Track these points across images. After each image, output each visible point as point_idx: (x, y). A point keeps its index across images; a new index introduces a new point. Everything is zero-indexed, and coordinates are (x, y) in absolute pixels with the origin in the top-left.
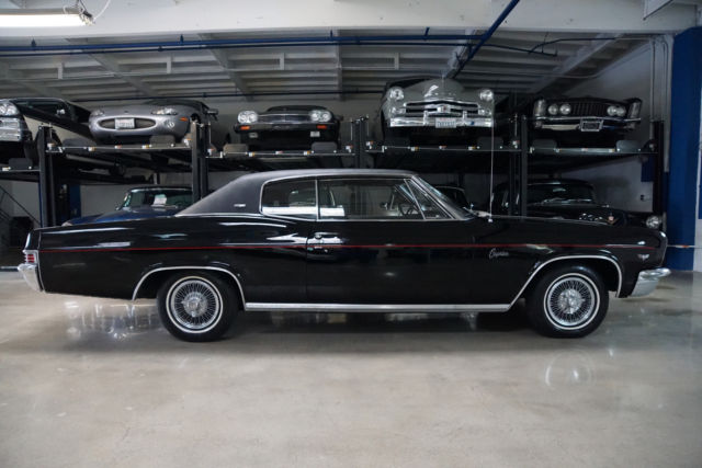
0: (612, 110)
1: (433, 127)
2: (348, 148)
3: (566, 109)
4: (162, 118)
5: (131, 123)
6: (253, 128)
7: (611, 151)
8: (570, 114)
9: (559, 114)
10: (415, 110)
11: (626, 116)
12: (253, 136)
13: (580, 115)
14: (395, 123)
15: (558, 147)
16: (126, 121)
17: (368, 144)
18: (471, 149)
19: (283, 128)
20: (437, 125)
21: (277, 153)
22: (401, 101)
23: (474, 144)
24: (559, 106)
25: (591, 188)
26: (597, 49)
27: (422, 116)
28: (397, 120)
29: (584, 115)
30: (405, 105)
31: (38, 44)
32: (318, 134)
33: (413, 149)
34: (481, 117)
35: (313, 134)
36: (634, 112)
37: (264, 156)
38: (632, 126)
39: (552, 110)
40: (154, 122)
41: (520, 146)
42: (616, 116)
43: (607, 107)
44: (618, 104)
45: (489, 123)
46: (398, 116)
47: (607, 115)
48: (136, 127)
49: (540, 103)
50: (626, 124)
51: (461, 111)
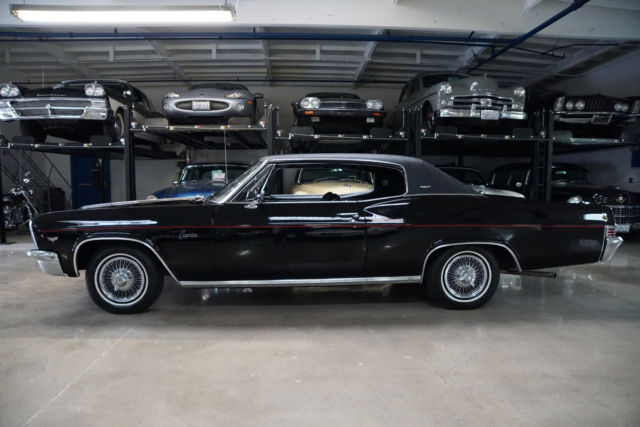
0: (618, 107)
1: (479, 119)
2: (401, 133)
3: (581, 105)
4: (233, 101)
5: (207, 105)
6: (316, 113)
7: (616, 141)
8: (584, 110)
9: (574, 109)
10: (462, 103)
11: (629, 112)
12: (316, 120)
13: (592, 110)
14: (444, 113)
15: (574, 137)
16: (202, 103)
17: (423, 131)
18: (507, 137)
19: (344, 114)
20: (483, 117)
21: (340, 136)
22: (449, 95)
23: (510, 134)
24: (575, 102)
25: (587, 171)
26: (597, 53)
27: (469, 109)
28: (446, 111)
29: (596, 110)
30: (452, 98)
31: (119, 32)
32: (372, 120)
33: (460, 136)
34: (514, 110)
35: (369, 120)
36: (636, 108)
37: (328, 138)
38: (634, 120)
39: (570, 105)
40: (227, 105)
41: (547, 136)
42: (620, 111)
43: (615, 104)
44: (623, 101)
45: (520, 116)
46: (446, 107)
47: (614, 110)
48: (212, 108)
49: (560, 99)
50: (628, 118)
51: (502, 105)
